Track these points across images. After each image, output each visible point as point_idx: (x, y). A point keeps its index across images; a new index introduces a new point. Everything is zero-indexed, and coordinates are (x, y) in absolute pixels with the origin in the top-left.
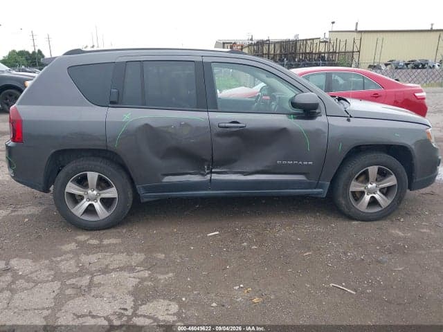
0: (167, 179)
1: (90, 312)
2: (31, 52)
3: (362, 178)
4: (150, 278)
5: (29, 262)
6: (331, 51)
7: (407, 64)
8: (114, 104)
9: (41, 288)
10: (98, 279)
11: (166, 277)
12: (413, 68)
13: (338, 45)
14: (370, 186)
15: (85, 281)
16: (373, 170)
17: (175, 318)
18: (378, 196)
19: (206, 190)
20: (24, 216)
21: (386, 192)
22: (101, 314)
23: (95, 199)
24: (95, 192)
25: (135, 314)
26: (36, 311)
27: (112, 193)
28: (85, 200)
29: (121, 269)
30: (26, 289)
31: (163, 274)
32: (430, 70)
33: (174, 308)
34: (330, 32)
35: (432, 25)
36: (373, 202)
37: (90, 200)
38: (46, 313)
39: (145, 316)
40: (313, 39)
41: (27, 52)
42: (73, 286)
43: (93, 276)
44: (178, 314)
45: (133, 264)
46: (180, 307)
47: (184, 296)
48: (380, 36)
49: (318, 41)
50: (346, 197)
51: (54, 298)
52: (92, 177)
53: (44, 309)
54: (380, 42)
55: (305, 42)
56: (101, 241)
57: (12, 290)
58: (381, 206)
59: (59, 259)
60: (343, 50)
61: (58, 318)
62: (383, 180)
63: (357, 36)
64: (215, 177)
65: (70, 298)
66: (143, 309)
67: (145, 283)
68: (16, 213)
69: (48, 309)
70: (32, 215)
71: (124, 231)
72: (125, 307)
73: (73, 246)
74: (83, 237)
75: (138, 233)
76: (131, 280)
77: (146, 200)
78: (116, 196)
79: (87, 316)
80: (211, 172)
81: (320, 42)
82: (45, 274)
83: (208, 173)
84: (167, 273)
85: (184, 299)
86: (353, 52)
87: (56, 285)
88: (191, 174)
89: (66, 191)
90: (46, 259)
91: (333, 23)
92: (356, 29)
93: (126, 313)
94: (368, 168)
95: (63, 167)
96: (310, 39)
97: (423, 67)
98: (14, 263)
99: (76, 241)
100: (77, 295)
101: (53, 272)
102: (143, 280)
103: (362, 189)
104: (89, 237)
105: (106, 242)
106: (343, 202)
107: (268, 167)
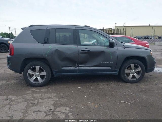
0: (63, 68)
1: (39, 110)
2: (8, 33)
3: (129, 68)
4: (59, 100)
5: (15, 96)
6: (116, 32)
7: (142, 37)
8: (46, 42)
9: (21, 104)
10: (40, 101)
11: (65, 100)
12: (144, 38)
13: (118, 31)
14: (132, 71)
15: (36, 102)
16: (133, 65)
17: (69, 112)
18: (135, 74)
19: (77, 72)
20: (11, 83)
21: (138, 73)
22: (43, 111)
23: (38, 76)
24: (38, 73)
25: (54, 111)
26: (19, 111)
27: (44, 73)
28: (34, 76)
29: (48, 98)
30: (15, 104)
31: (63, 99)
32: (150, 39)
33: (68, 109)
34: (115, 26)
35: (150, 24)
36: (134, 77)
37: (36, 76)
38: (23, 111)
39: (58, 111)
40: (109, 29)
41: (7, 33)
42: (32, 103)
43: (38, 100)
44: (70, 111)
45: (52, 96)
46: (70, 109)
47: (71, 105)
48: (132, 28)
49: (111, 29)
50: (124, 75)
51: (26, 107)
52: (37, 68)
53: (22, 110)
54: (132, 30)
55: (106, 30)
56: (40, 90)
57: (10, 105)
58: (136, 78)
59: (26, 95)
60: (120, 32)
61: (28, 112)
62: (136, 69)
63: (125, 28)
64: (80, 68)
65: (31, 106)
66: (57, 109)
67: (57, 102)
68: (8, 82)
69: (24, 110)
70: (14, 83)
71: (48, 87)
72: (51, 109)
73: (30, 92)
74: (33, 89)
75: (53, 88)
76: (52, 101)
77: (56, 76)
78: (45, 74)
79: (38, 111)
80: (78, 66)
81: (112, 30)
82: (21, 100)
83: (77, 67)
84: (65, 99)
85: (71, 106)
86: (123, 33)
87: (26, 103)
88: (71, 67)
89: (28, 73)
90: (21, 95)
91: (116, 23)
92: (124, 25)
93: (51, 110)
94: (131, 65)
95: (26, 65)
96: (108, 29)
97: (148, 38)
98: (10, 97)
99: (31, 90)
100: (33, 106)
101: (24, 99)
102: (56, 101)
103: (129, 72)
104: (35, 89)
105: (42, 90)
106: (123, 77)
107: (98, 64)
